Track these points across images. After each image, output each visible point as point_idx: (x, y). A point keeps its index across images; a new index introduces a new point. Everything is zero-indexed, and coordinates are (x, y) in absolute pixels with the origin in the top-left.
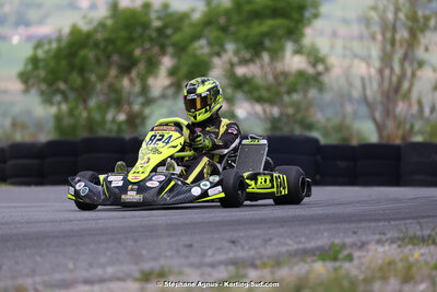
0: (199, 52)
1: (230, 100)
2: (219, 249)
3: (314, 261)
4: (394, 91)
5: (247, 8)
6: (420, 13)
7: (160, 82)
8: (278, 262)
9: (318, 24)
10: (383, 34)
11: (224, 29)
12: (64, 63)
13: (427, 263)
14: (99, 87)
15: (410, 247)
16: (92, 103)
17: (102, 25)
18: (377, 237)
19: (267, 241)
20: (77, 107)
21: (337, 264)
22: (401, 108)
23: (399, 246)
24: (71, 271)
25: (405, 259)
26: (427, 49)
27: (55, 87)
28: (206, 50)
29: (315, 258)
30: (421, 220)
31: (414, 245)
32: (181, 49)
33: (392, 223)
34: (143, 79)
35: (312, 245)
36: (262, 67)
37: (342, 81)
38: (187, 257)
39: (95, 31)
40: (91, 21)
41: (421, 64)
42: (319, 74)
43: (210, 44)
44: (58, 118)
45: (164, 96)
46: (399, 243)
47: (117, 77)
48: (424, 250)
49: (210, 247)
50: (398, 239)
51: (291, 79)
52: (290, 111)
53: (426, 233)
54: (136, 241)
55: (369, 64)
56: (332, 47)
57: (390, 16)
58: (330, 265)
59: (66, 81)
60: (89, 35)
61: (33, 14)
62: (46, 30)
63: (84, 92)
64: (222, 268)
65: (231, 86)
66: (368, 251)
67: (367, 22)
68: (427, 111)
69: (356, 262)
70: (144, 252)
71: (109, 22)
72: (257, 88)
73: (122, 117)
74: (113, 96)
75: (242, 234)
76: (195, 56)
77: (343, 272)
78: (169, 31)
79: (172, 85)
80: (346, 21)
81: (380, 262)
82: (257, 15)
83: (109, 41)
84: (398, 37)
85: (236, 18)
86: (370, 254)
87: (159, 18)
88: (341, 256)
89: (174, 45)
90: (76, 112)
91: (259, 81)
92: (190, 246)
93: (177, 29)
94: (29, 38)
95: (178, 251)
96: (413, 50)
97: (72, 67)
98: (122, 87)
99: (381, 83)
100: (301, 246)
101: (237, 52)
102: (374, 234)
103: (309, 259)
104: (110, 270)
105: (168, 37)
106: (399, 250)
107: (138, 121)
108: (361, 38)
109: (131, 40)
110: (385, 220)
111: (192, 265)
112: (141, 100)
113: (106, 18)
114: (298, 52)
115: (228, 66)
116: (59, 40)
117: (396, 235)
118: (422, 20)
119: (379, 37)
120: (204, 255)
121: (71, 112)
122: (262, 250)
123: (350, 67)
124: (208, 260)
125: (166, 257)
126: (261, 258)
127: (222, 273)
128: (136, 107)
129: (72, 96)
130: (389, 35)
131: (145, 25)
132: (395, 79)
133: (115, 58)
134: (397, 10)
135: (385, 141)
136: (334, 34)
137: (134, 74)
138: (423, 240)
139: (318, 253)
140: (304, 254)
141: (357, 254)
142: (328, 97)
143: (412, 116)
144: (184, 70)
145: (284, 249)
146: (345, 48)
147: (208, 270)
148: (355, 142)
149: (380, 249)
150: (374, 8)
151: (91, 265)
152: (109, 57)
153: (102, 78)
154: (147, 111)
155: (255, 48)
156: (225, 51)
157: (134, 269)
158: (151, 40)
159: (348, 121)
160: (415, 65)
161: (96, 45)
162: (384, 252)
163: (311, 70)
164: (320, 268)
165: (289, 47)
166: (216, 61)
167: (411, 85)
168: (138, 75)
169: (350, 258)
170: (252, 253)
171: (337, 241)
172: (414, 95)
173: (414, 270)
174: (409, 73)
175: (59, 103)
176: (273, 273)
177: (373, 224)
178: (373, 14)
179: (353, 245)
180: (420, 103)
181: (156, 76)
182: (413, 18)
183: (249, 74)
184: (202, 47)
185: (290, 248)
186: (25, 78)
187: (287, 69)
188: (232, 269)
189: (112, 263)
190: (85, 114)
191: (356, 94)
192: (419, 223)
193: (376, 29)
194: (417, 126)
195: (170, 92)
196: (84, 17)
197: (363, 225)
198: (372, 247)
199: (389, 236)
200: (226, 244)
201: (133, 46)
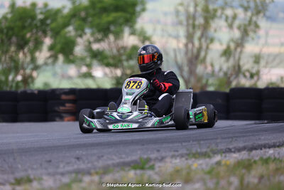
0: (68, 35)
1: (89, 66)
2: (68, 163)
3: (129, 170)
4: (195, 58)
5: (99, 5)
6: (211, 7)
7: (43, 55)
8: (106, 170)
10: (187, 21)
11: (84, 20)
13: (203, 170)
14: (3, 58)
15: (193, 159)
18: (173, 153)
19: (99, 158)
23: (186, 159)
25: (188, 168)
26: (215, 31)
28: (73, 34)
29: (130, 168)
30: (201, 142)
31: (195, 158)
32: (56, 33)
33: (184, 144)
35: (129, 159)
36: (109, 44)
38: (46, 169)
41: (212, 40)
43: (76, 30)
45: (46, 64)
46: (187, 157)
47: (15, 52)
48: (201, 161)
49: (62, 161)
50: (186, 154)
51: (128, 51)
53: (204, 150)
54: (14, 159)
55: (178, 41)
56: (155, 30)
57: (191, 9)
58: (138, 172)
69: (157, 170)
70: (20, 166)
72: (106, 57)
74: (13, 64)
75: (84, 153)
76: (65, 38)
77: (146, 177)
78: (49, 22)
79: (51, 57)
80: (165, 14)
81: (172, 170)
82: (105, 10)
83: (10, 28)
84: (197, 23)
85: (91, 12)
86: (167, 165)
87: (42, 13)
88: (147, 166)
89: (52, 30)
91: (108, 53)
92: (50, 161)
93: (54, 20)
95: (41, 165)
96: (206, 32)
98: (19, 59)
99: (186, 53)
100: (122, 160)
101: (92, 34)
102: (171, 151)
103: (127, 169)
105: (48, 25)
106: (186, 162)
107: (29, 80)
109: (23, 27)
110: (179, 142)
111: (49, 174)
112: (31, 67)
114: (133, 33)
115: (87, 43)
117: (185, 151)
118: (212, 12)
119: (185, 23)
120: (58, 167)
122: (96, 163)
123: (167, 43)
124: (61, 170)
125: (32, 169)
126: (95, 169)
128: (28, 71)
130: (191, 22)
131: (33, 18)
132: (195, 51)
134: (196, 5)
136: (158, 22)
137: (26, 50)
139: (132, 165)
140: (124, 165)
141: (158, 165)
143: (208, 74)
144: (58, 47)
145: (110, 162)
146: (163, 30)
147: (58, 177)
149: (174, 161)
150: (181, 4)
152: (10, 39)
153: (6, 52)
155: (105, 31)
156: (85, 34)
158: (37, 27)
160: (208, 41)
161: (1, 31)
162: (176, 163)
165: (127, 31)
166: (79, 40)
167: (206, 54)
168: (29, 49)
169: (152, 168)
170: (89, 165)
172: (208, 60)
174: (204, 46)
176: (101, 178)
177: (171, 145)
178: (181, 8)
179: (156, 159)
180: (212, 66)
181: (41, 51)
182: (206, 10)
183: (101, 49)
184: (70, 32)
185: (114, 162)
187: (125, 45)
188: (74, 175)
192: (199, 144)
193: (183, 18)
194: (210, 81)
195: (50, 61)
197: (164, 145)
198: (168, 160)
199: (180, 152)
200: (73, 160)
201: (25, 31)
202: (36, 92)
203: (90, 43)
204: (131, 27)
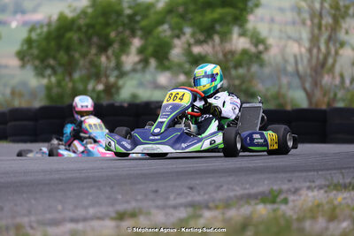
0: (163, 35)
2: (179, 194)
3: (257, 204)
4: (321, 66)
6: (341, 4)
7: (131, 59)
8: (227, 205)
9: (259, 12)
10: (312, 20)
11: (182, 16)
12: (53, 44)
13: (348, 206)
14: (82, 62)
15: (335, 192)
16: (77, 76)
17: (84, 13)
18: (308, 184)
19: (218, 188)
20: (64, 80)
21: (275, 206)
22: (326, 79)
23: (326, 192)
24: (59, 212)
25: (330, 202)
26: (347, 33)
27: (46, 63)
28: (169, 33)
29: (258, 201)
30: (343, 171)
31: (337, 190)
32: (147, 33)
33: (320, 173)
34: (118, 57)
35: (254, 191)
36: (214, 47)
37: (279, 58)
38: (153, 200)
39: (79, 17)
40: (75, 10)
41: (342, 44)
42: (260, 53)
43: (172, 28)
44: (49, 88)
45: (134, 70)
46: (326, 189)
47: (96, 55)
48: (346, 195)
49: (172, 192)
50: (325, 186)
51: (237, 57)
52: (237, 82)
53: (348, 181)
54: (112, 188)
55: (300, 45)
56: (270, 31)
57: (317, 6)
58: (269, 207)
59: (55, 58)
60: (73, 21)
61: (27, 5)
62: (38, 17)
63: (69, 68)
64: (182, 209)
65: (189, 62)
66: (300, 195)
67: (299, 10)
68: (347, 82)
69: (291, 204)
70: (120, 197)
71: (90, 10)
73: (100, 87)
74: (93, 70)
75: (198, 182)
76: (159, 38)
77: (280, 213)
78: (138, 18)
79: (140, 61)
80: (282, 10)
81: (310, 204)
82: (209, 6)
83: (90, 26)
84: (324, 22)
85: (192, 7)
86: (302, 198)
87: (130, 7)
88: (278, 200)
89: (142, 29)
90: (63, 84)
91: (211, 58)
92: (156, 191)
93: (145, 16)
94: (25, 24)
95: (146, 195)
96: (335, 33)
97: (59, 47)
98: (100, 63)
99: (310, 60)
100: (246, 192)
101: (193, 35)
102: (305, 182)
103: (253, 202)
104: (91, 211)
105: (138, 22)
106: (326, 195)
107: (113, 90)
108: (294, 23)
109: (107, 25)
110: (314, 170)
111: (158, 207)
112: (116, 73)
113: (87, 7)
114: (243, 34)
115: (186, 46)
116: (49, 24)
117: (323, 183)
118: (343, 10)
119: (309, 22)
120: (167, 199)
121: (59, 83)
122: (214, 195)
123: (285, 46)
124: (172, 202)
125: (137, 200)
126: (214, 201)
127: (182, 213)
128: (112, 79)
129: (60, 70)
130: (316, 21)
131: (119, 13)
132: (321, 57)
133: (95, 39)
135: (313, 107)
136: (272, 20)
137: (110, 52)
138: (345, 187)
139: (260, 197)
140: (248, 198)
141: (291, 198)
142: (267, 70)
143: (336, 86)
144: (150, 49)
145: (232, 194)
146: (281, 31)
147: (171, 211)
148: (289, 108)
149: (311, 194)
151: (76, 207)
152: (89, 39)
153: (84, 56)
154: (121, 82)
155: (208, 32)
156: (184, 34)
157: (111, 211)
158: (124, 25)
159: (284, 91)
160: (338, 45)
161: (79, 29)
162: (314, 197)
163: (253, 50)
164: (262, 210)
165: (236, 31)
166: (177, 42)
167: (335, 61)
168: (114, 53)
169: (285, 201)
170: (206, 197)
171: (275, 188)
172: (337, 69)
173: (338, 211)
174: (333, 52)
175: (50, 76)
176: (223, 214)
177: (304, 174)
178: (303, 4)
179: (289, 190)
180: (342, 77)
181: (128, 55)
182: (336, 7)
183: (203, 53)
184: (165, 31)
185: (237, 193)
186: (22, 56)
187: (234, 48)
188: (190, 210)
189: (93, 205)
190: (70, 85)
191: (290, 68)
192: (342, 173)
193: (306, 16)
194: (340, 95)
195: (139, 67)
196: (70, 6)
197: (297, 174)
198: (304, 192)
199: (317, 183)
200: (186, 190)
201: (109, 30)
202: (126, 105)
203: (189, 45)
204: (241, 26)
